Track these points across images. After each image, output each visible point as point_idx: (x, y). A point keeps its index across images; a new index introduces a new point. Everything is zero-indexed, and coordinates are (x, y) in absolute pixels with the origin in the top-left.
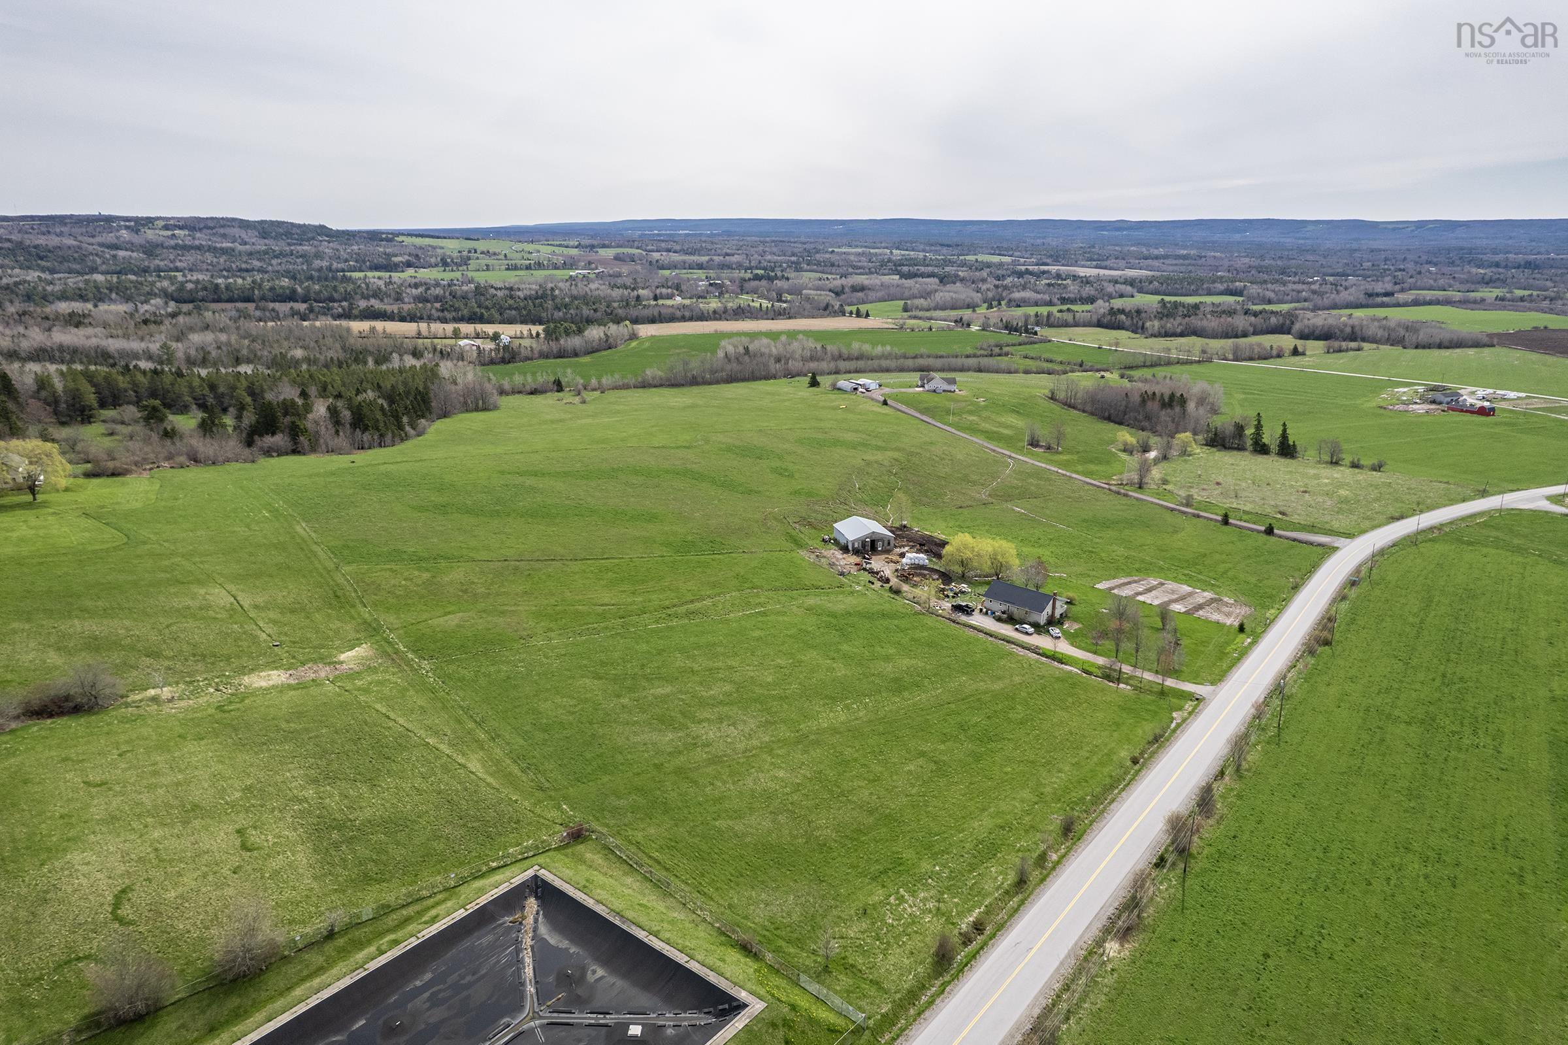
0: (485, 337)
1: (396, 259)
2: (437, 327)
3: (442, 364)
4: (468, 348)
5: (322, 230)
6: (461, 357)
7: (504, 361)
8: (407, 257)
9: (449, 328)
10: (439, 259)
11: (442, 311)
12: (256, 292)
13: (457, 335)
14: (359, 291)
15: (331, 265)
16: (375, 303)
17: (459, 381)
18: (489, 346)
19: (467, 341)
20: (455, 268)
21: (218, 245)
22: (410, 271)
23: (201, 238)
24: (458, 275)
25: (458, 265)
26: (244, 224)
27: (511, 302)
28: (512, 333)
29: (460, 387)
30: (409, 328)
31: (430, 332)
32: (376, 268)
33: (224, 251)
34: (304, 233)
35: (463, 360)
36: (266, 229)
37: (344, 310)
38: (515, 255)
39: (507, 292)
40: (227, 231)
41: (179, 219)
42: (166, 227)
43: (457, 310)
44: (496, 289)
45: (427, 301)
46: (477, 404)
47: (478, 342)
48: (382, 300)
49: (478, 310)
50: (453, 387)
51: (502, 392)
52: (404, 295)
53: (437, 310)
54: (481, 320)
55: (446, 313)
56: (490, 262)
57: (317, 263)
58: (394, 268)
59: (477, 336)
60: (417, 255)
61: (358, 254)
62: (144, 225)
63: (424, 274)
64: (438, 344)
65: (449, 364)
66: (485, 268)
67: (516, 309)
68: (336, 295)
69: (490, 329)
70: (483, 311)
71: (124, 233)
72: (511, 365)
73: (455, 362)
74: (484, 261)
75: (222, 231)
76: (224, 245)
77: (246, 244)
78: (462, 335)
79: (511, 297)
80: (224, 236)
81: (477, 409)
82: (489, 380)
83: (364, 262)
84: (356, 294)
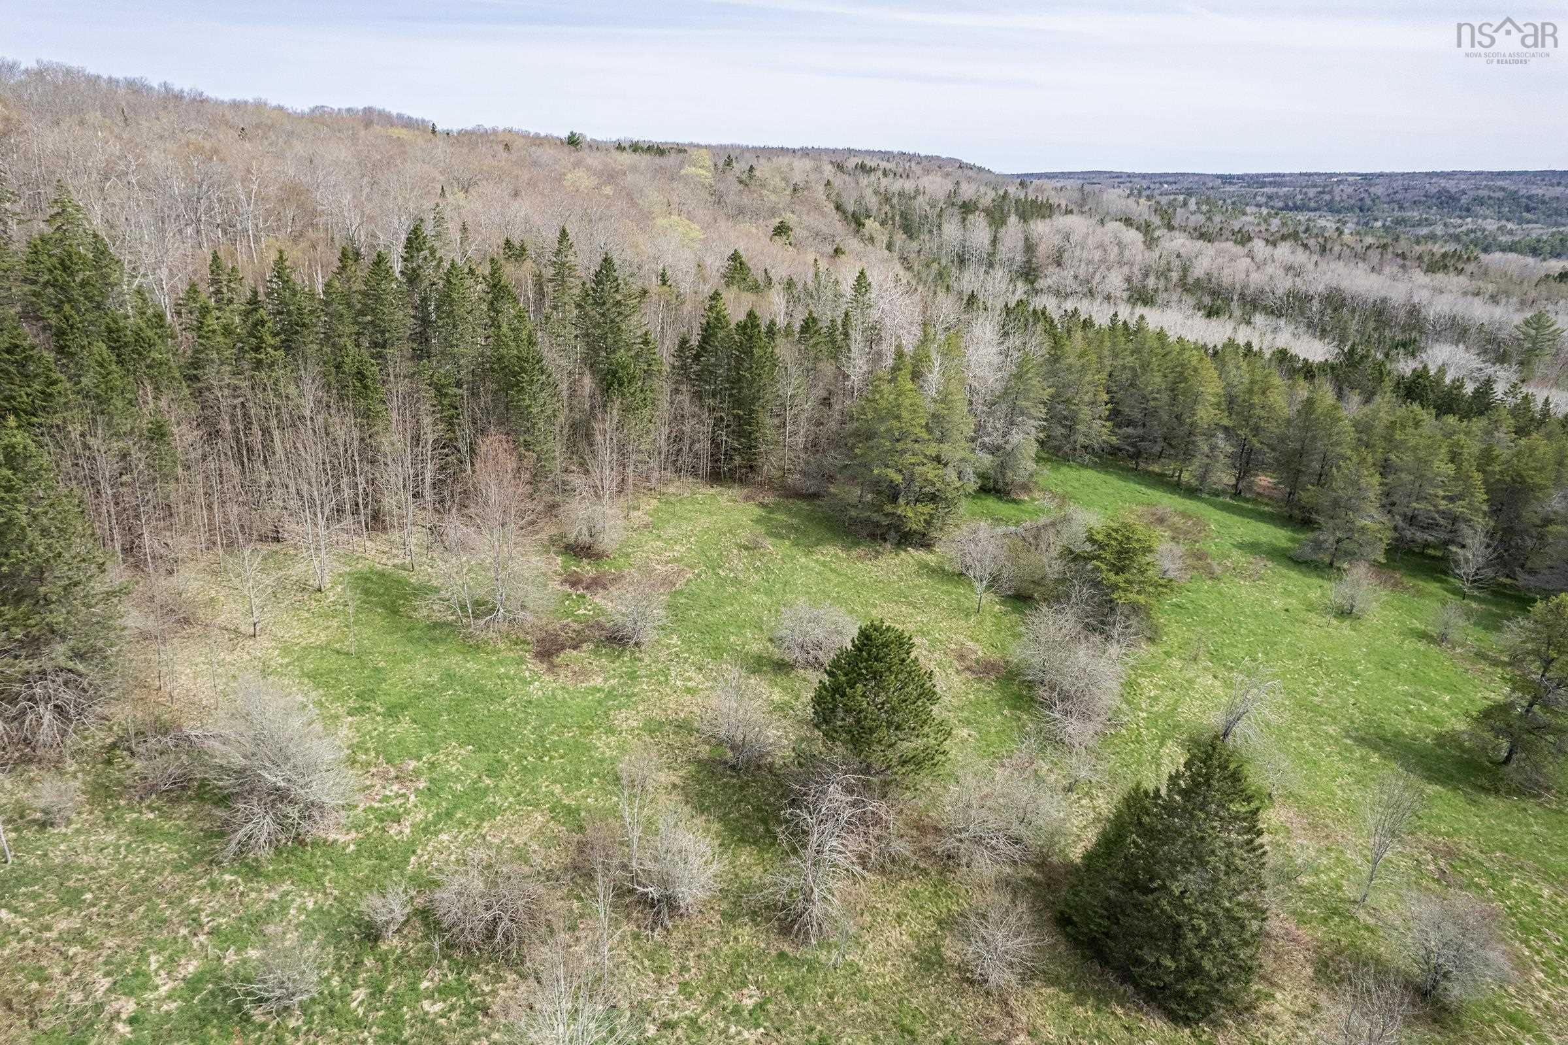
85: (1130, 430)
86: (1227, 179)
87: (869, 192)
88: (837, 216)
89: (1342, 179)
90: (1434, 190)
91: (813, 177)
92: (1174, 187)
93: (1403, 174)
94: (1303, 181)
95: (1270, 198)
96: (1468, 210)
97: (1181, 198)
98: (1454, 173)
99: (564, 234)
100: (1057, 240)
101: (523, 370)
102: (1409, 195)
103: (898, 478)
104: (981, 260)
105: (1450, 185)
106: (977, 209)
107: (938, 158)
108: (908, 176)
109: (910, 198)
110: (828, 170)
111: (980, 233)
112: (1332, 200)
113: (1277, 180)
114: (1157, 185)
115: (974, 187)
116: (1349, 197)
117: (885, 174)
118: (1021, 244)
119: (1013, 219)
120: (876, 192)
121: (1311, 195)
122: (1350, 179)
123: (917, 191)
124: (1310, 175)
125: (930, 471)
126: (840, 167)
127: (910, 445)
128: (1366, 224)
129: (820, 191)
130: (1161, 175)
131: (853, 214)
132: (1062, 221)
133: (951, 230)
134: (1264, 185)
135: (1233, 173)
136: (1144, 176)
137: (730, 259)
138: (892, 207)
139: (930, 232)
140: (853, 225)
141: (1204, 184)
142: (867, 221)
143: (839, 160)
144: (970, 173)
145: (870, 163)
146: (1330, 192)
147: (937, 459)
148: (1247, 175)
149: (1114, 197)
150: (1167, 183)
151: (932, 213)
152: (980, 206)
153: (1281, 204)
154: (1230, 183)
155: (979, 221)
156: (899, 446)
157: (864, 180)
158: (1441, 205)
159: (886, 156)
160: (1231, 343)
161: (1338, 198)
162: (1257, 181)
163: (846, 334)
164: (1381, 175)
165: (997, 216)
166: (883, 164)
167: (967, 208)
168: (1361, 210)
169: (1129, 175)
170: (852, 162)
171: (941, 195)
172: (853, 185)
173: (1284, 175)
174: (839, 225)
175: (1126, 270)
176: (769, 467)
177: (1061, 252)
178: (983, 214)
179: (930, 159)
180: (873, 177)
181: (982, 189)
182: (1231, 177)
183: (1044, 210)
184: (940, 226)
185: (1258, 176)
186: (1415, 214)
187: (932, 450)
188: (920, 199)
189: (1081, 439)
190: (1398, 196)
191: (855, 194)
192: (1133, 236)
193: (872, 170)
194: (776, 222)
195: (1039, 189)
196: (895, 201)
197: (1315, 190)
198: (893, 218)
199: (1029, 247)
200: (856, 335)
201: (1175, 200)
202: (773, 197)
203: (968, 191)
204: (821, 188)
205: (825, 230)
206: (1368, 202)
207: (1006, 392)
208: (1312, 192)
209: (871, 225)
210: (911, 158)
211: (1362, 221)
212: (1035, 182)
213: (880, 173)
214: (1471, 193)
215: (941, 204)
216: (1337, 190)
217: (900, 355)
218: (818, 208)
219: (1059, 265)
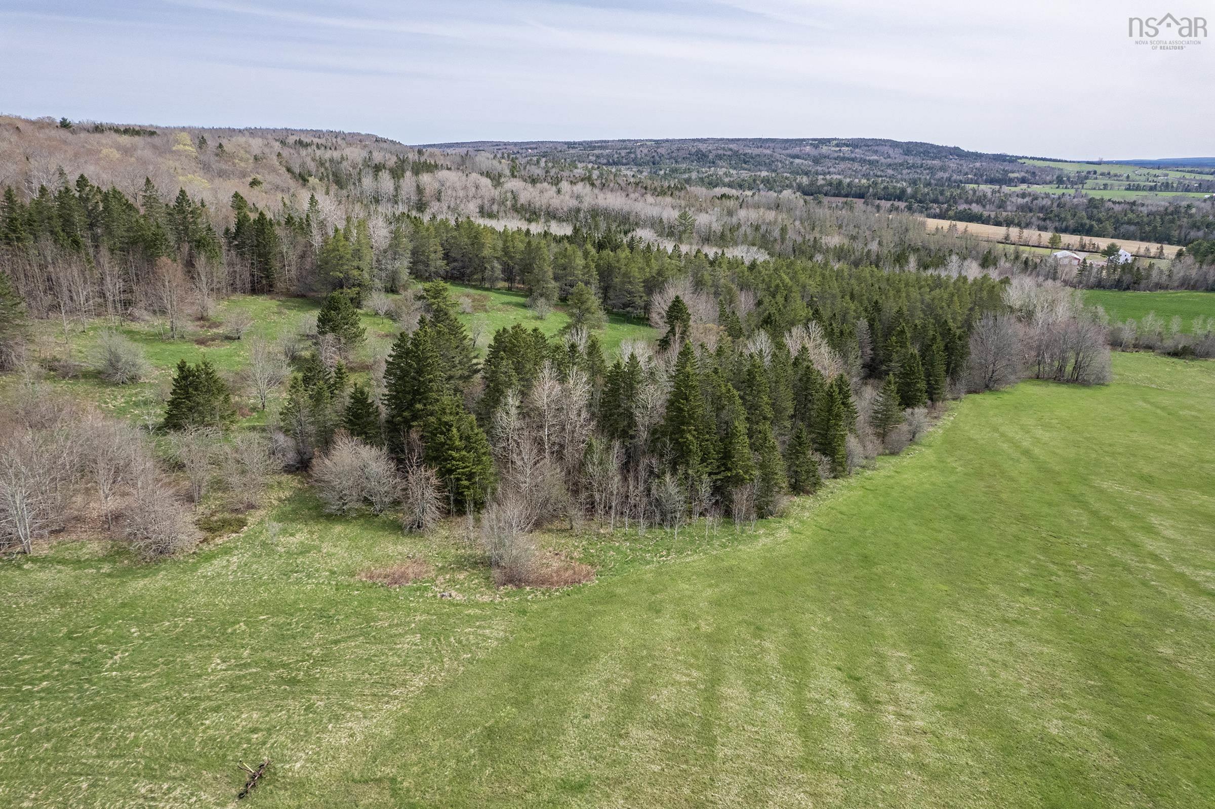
0: (1095, 250)
1: (1012, 175)
2: (1032, 234)
3: (1015, 282)
4: (1066, 261)
5: (956, 152)
6: (1053, 275)
7: (1119, 285)
8: (1023, 174)
9: (1046, 236)
10: (1055, 177)
11: (1044, 220)
12: (871, 190)
13: (1054, 244)
14: (964, 197)
15: (951, 176)
16: (976, 208)
17: (1039, 315)
18: (1099, 261)
19: (1067, 253)
20: (1069, 186)
21: (868, 158)
22: (1024, 186)
23: (858, 153)
24: (1072, 192)
25: (1073, 183)
26: (894, 144)
27: (1130, 215)
28: (1134, 250)
29: (1035, 332)
30: (1000, 231)
31: (1020, 237)
32: (991, 181)
33: (871, 162)
34: (940, 152)
35: (1054, 279)
36: (909, 148)
37: (941, 210)
38: (1138, 178)
39: (1127, 207)
40: (880, 148)
41: (848, 140)
42: (837, 145)
43: (1061, 220)
44: (1114, 203)
45: (1031, 210)
46: (1061, 369)
47: (1081, 256)
48: (984, 206)
49: (1087, 221)
50: (1020, 329)
51: (1116, 344)
52: (1008, 203)
53: (1039, 218)
54: (1089, 232)
55: (1048, 222)
56: (1109, 182)
57: (940, 174)
58: (1009, 182)
59: (1082, 249)
60: (1034, 173)
61: (979, 169)
62: (823, 143)
63: (1036, 189)
64: (1023, 252)
65: (1028, 282)
66: (1102, 187)
67: (1137, 224)
68: (940, 198)
69: (1103, 243)
70: (1094, 223)
71: (808, 148)
72: (1129, 294)
73: (1041, 279)
74: (1101, 181)
75: (876, 148)
76: (872, 158)
77: (889, 157)
78: (1061, 245)
79: (1132, 211)
80: (876, 152)
81: (1058, 378)
82: (1095, 317)
83: (982, 176)
84: (961, 198)
85: (456, 264)
86: (571, 145)
87: (308, 160)
88: (289, 176)
89: (643, 143)
90: (694, 150)
91: (267, 150)
92: (536, 151)
93: (679, 140)
94: (619, 145)
95: (598, 157)
96: (714, 163)
97: (535, 159)
98: (708, 140)
99: (148, 181)
100: (436, 185)
101: (157, 239)
102: (680, 154)
103: (341, 275)
104: (389, 200)
105: (703, 147)
106: (385, 168)
107: (359, 134)
108: (336, 149)
109: (338, 163)
110: (277, 146)
111: (387, 183)
112: (636, 157)
113: (603, 145)
114: (524, 151)
115: (382, 154)
116: (646, 155)
117: (318, 147)
118: (414, 189)
119: (408, 174)
120: (313, 160)
121: (623, 155)
122: (648, 143)
123: (342, 158)
124: (624, 141)
125: (356, 273)
126: (283, 143)
127: (344, 261)
128: (655, 173)
129: (275, 161)
130: (527, 143)
131: (300, 174)
132: (443, 174)
133: (368, 182)
134: (594, 148)
135: (576, 140)
136: (515, 144)
137: (233, 196)
138: (326, 169)
139: (354, 184)
140: (301, 181)
141: (556, 148)
142: (310, 178)
143: (282, 137)
144: (384, 145)
145: (306, 140)
146: (635, 152)
147: (358, 268)
148: (585, 142)
149: (483, 159)
150: (531, 148)
151: (354, 172)
152: (387, 167)
153: (605, 161)
154: (573, 148)
155: (385, 176)
156: (340, 262)
157: (303, 152)
158: (698, 160)
159: (318, 134)
160: (519, 230)
161: (639, 156)
162: (590, 146)
163: (309, 225)
164: (667, 141)
165: (397, 173)
166: (316, 140)
167: (378, 168)
168: (654, 164)
169: (505, 144)
170: (291, 139)
171: (360, 160)
172: (296, 155)
173: (608, 142)
174: (290, 181)
175: (479, 201)
176: (280, 285)
177: (440, 192)
178: (387, 172)
179: (352, 135)
180: (310, 150)
181: (388, 156)
182: (575, 143)
183: (431, 168)
184: (360, 180)
185: (591, 142)
186: (684, 166)
187: (355, 264)
188: (345, 163)
189: (433, 269)
190: (674, 155)
191: (299, 161)
192: (485, 182)
193: (307, 145)
194: (250, 180)
195: (432, 155)
196: (327, 165)
197: (625, 151)
198: (328, 176)
199: (420, 190)
200: (314, 225)
201: (531, 160)
202: (243, 164)
203: (378, 157)
204: (275, 158)
205: (281, 184)
206: (657, 158)
207: (390, 246)
208: (623, 153)
209: (313, 180)
210: (337, 135)
211: (653, 170)
212: (429, 149)
213: (314, 147)
214: (714, 152)
215: (360, 166)
216: (638, 152)
217: (337, 230)
218: (274, 170)
219: (439, 200)
